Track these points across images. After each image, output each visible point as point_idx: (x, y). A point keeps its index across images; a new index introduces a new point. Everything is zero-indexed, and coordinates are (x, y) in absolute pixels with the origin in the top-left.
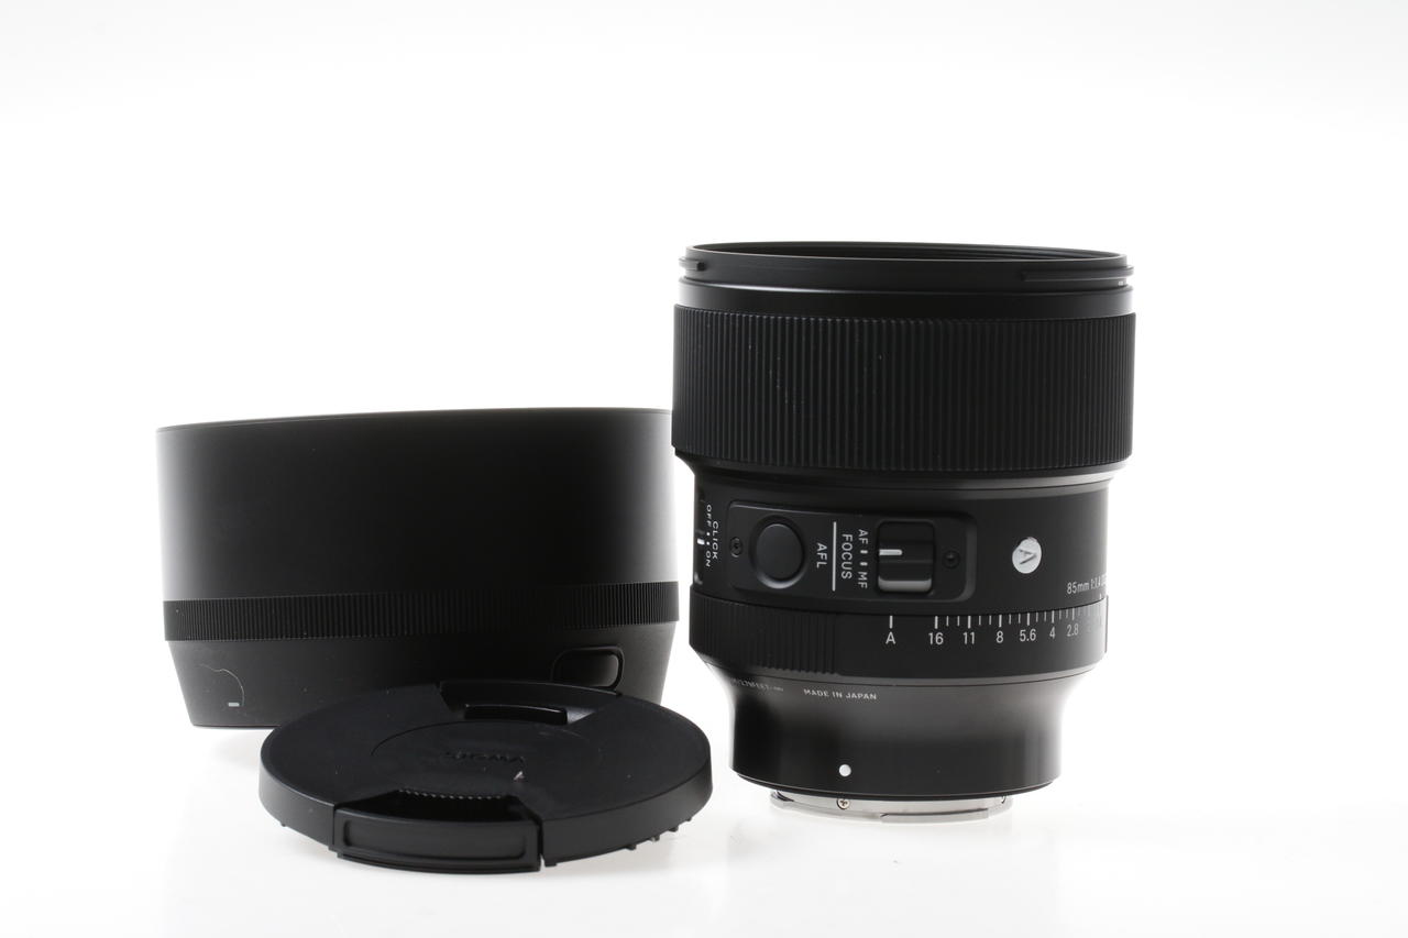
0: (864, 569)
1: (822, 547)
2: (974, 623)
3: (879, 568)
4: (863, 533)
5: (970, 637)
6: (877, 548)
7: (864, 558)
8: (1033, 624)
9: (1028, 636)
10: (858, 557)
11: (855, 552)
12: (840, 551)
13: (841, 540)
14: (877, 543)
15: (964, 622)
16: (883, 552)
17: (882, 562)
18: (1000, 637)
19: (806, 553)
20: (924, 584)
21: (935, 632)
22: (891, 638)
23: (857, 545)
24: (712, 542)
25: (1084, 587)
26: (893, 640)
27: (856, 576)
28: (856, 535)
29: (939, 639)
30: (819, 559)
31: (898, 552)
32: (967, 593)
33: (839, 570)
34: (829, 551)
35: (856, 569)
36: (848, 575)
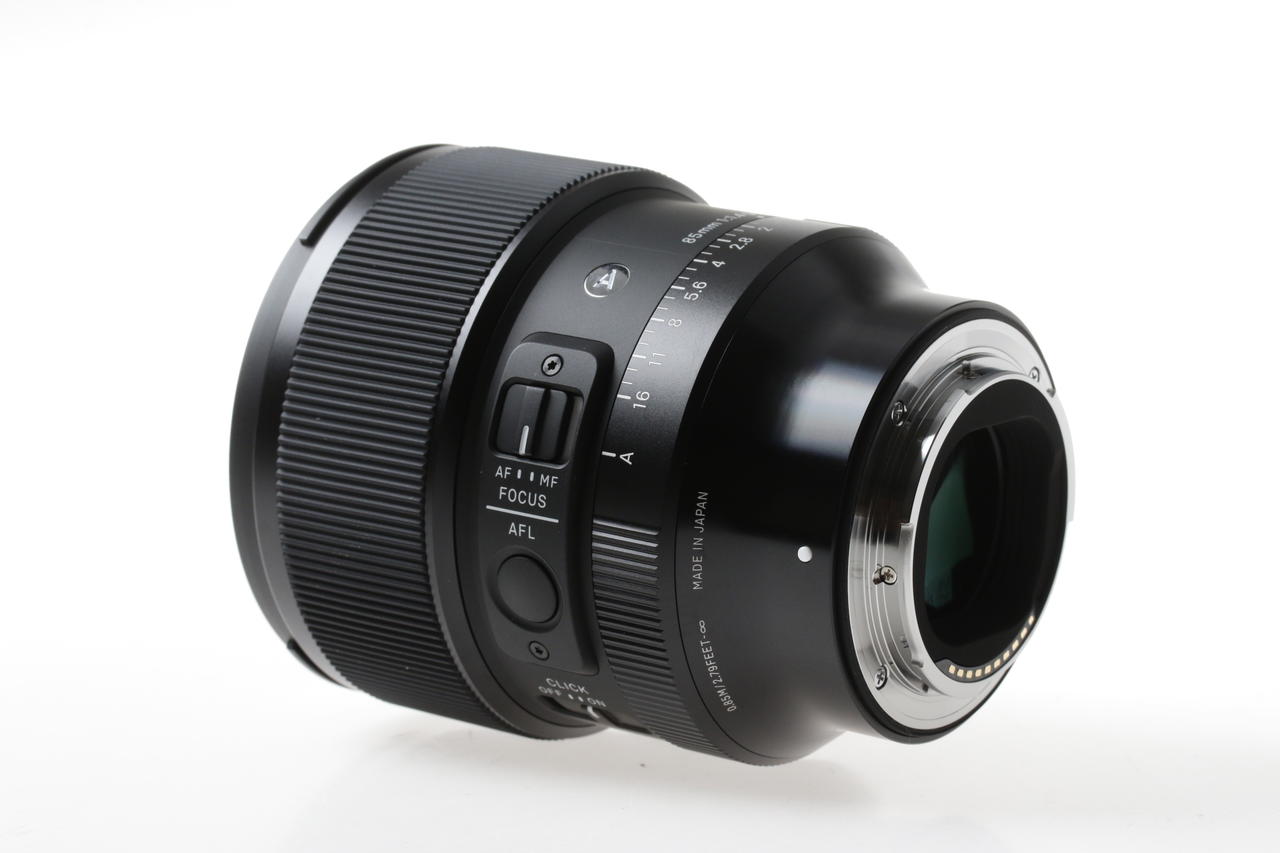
0: (537, 478)
1: (513, 529)
3: (538, 456)
4: (500, 472)
6: (516, 455)
7: (526, 475)
10: (525, 483)
11: (519, 485)
12: (516, 506)
13: (505, 503)
14: (511, 455)
16: (522, 450)
17: (531, 454)
19: (522, 551)
21: (634, 400)
22: (626, 458)
23: (511, 482)
26: (629, 455)
27: (543, 489)
28: (501, 481)
29: (643, 397)
30: (525, 535)
31: (526, 431)
33: (536, 510)
34: (518, 520)
35: (535, 487)
36: (542, 500)
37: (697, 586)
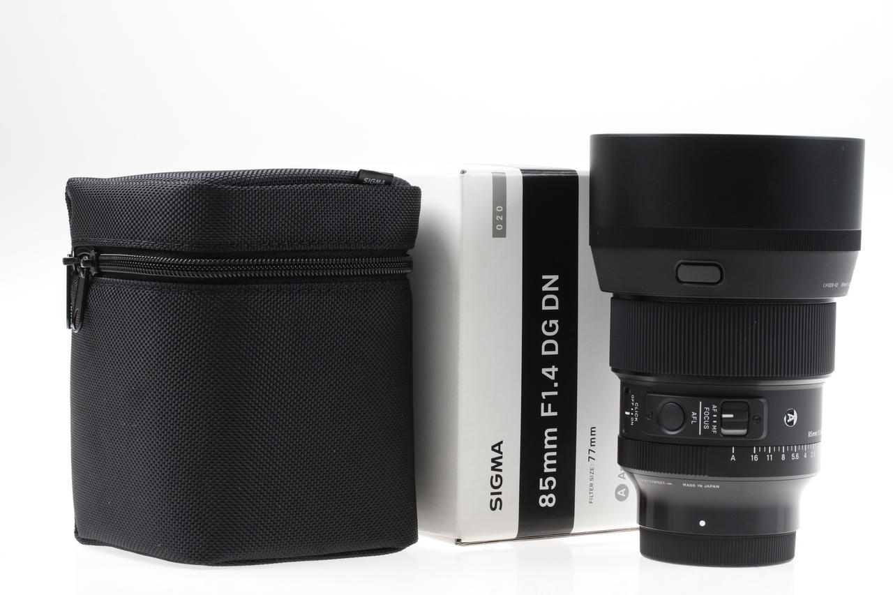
0: (714, 424)
1: (694, 414)
2: (772, 450)
3: (723, 423)
4: (714, 407)
5: (770, 457)
6: (722, 414)
7: (715, 419)
8: (798, 451)
9: (795, 457)
10: (712, 418)
11: (711, 416)
12: (703, 416)
13: (703, 410)
14: (721, 411)
15: (767, 450)
16: (724, 416)
17: (723, 420)
18: (783, 457)
19: (686, 417)
20: (743, 432)
21: (754, 455)
22: (733, 458)
23: (712, 413)
24: (634, 413)
25: (815, 434)
27: (711, 427)
28: (711, 407)
29: (756, 458)
30: (692, 419)
31: (731, 416)
32: (764, 436)
33: (703, 425)
34: (698, 416)
35: (711, 424)
36: (707, 427)
37: (684, 485)
